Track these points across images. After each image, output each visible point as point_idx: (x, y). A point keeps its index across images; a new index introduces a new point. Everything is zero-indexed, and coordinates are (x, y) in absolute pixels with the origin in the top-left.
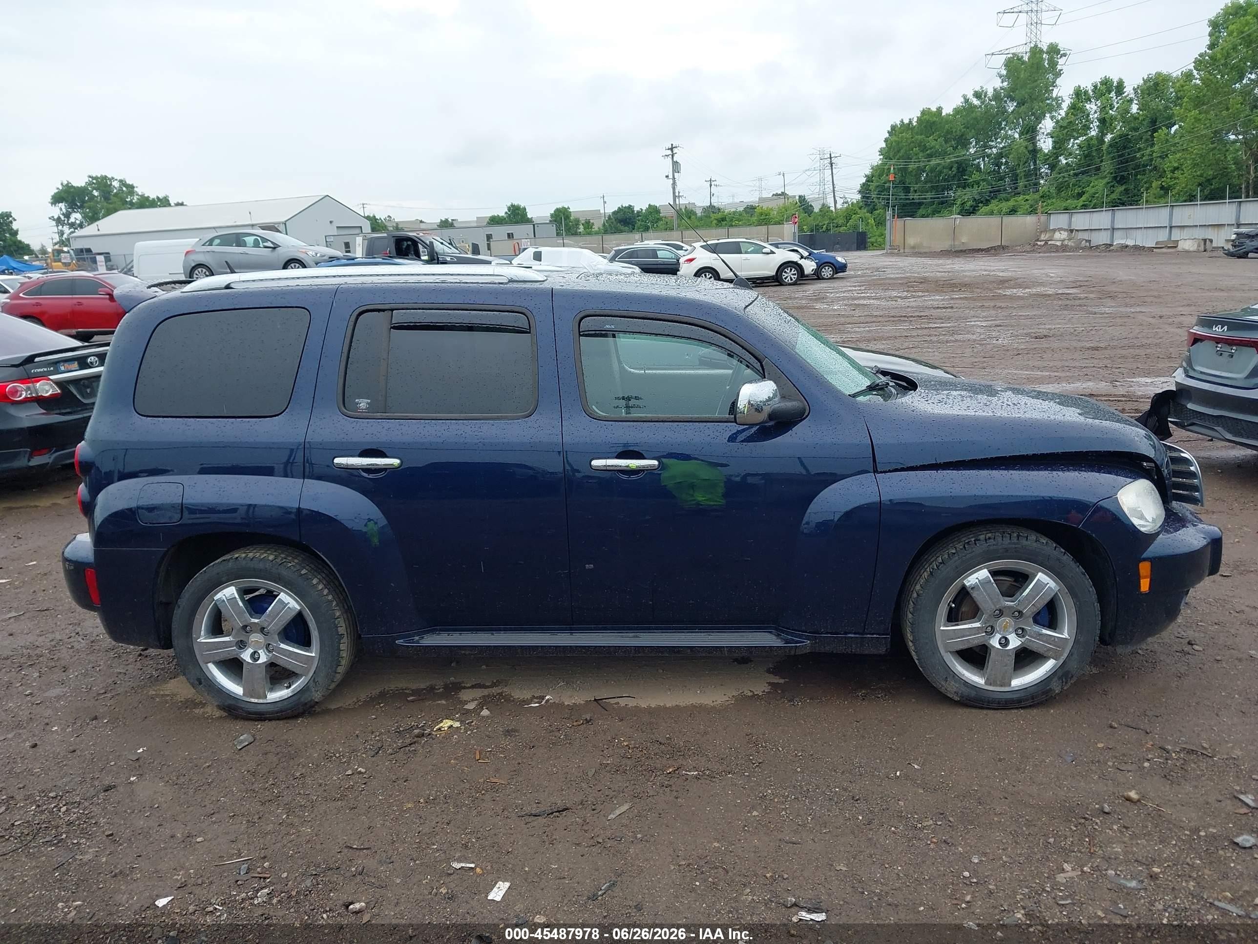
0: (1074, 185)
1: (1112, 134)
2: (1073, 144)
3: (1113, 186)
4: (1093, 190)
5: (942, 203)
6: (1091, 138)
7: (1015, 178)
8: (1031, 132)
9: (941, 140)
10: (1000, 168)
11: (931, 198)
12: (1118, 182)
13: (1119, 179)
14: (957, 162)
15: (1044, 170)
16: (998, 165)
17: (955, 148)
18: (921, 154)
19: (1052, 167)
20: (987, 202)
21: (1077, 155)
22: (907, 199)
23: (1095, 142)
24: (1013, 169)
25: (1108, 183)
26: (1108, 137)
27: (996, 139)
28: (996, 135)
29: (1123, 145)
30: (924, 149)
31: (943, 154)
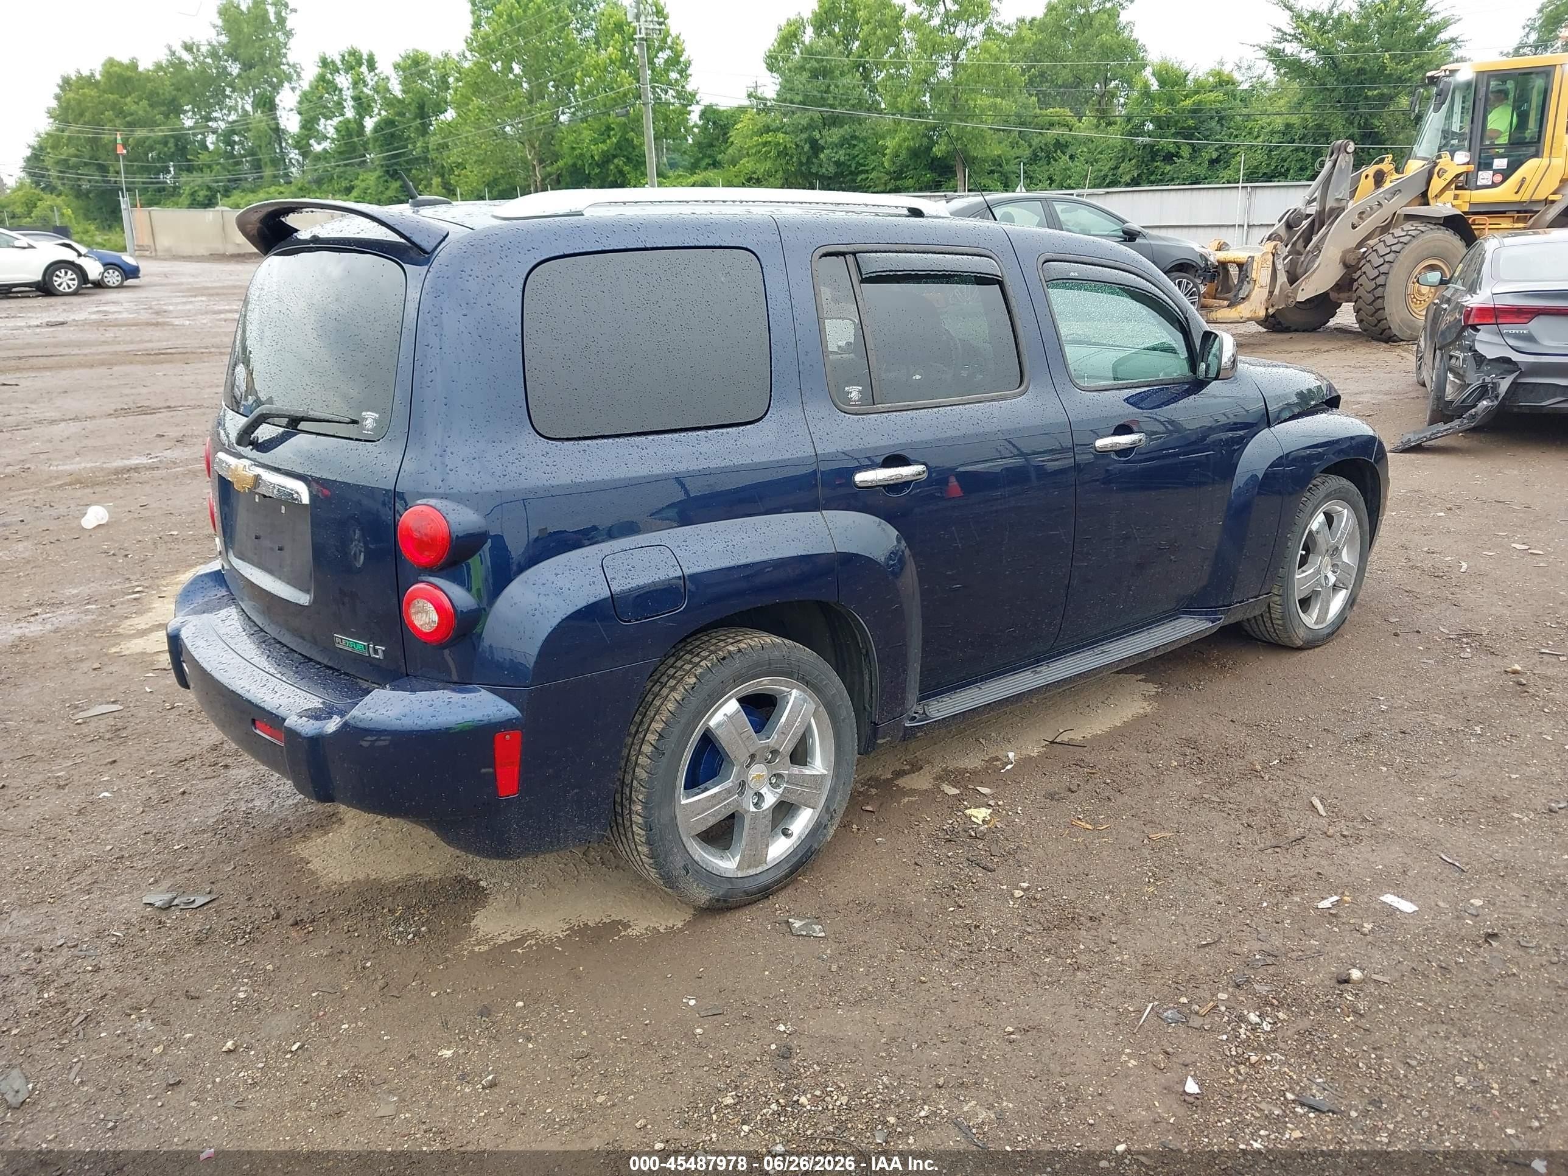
0: (339, 177)
1: (371, 117)
2: (328, 127)
3: (387, 181)
4: (363, 185)
5: (159, 190)
6: (348, 121)
7: (257, 166)
8: (268, 105)
9: (145, 103)
10: (233, 149)
11: (143, 183)
12: (392, 176)
13: (391, 173)
14: (172, 136)
15: (294, 155)
16: (232, 144)
17: (167, 116)
18: (118, 122)
19: (305, 154)
20: (227, 193)
21: (333, 140)
22: (104, 181)
23: (353, 126)
24: (252, 153)
25: (380, 177)
26: (369, 124)
27: (221, 110)
28: (220, 104)
29: (389, 133)
30: (121, 113)
31: (151, 124)
